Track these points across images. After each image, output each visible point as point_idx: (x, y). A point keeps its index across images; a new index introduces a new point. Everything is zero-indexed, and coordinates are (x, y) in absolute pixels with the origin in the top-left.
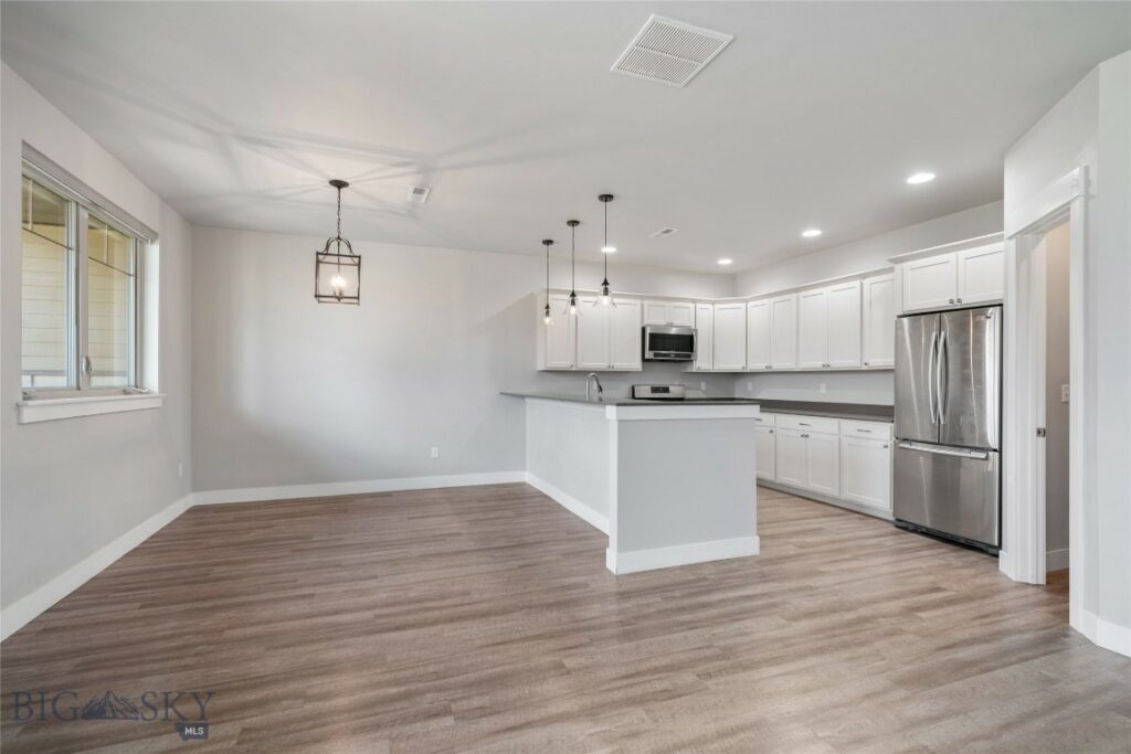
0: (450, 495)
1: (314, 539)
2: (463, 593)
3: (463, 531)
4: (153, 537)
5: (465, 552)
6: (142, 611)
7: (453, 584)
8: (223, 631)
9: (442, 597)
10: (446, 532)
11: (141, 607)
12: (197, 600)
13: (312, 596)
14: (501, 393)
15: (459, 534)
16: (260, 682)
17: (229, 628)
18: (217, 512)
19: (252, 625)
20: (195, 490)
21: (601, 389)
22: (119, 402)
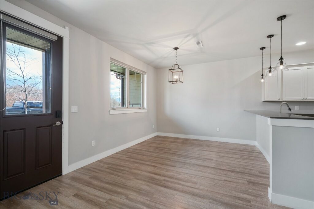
0: (221, 145)
1: (172, 150)
2: (195, 183)
3: (214, 159)
4: (144, 141)
5: (209, 167)
6: (127, 158)
7: (194, 178)
8: (132, 169)
9: (187, 182)
10: (208, 158)
11: (127, 157)
12: (136, 159)
13: (156, 166)
14: (244, 110)
15: (212, 160)
16: (125, 187)
17: (134, 169)
18: (160, 138)
19: (138, 170)
20: (157, 132)
21: (290, 110)
22: (135, 110)
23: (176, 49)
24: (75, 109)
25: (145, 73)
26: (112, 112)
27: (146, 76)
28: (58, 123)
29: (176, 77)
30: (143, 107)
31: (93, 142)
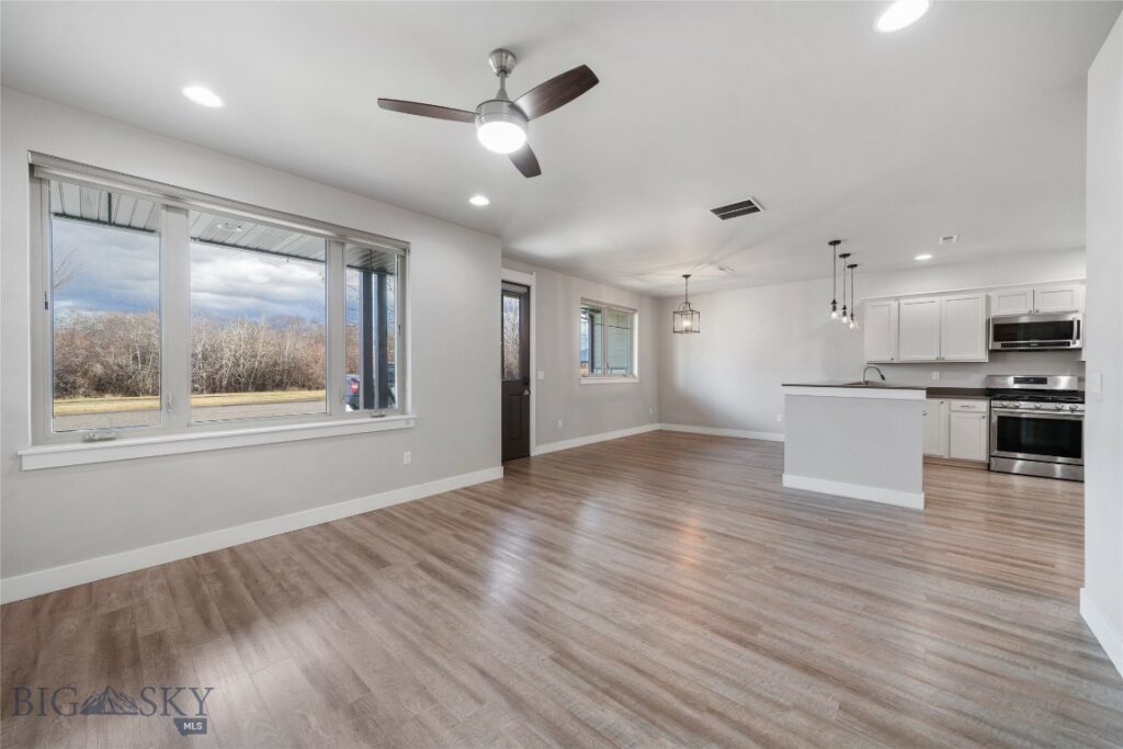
4: (634, 435)
18: (664, 432)
20: (660, 422)
21: (883, 378)
22: (615, 380)
23: (686, 276)
24: (541, 375)
25: (636, 311)
26: (584, 381)
27: (636, 317)
28: (526, 393)
29: (686, 323)
30: (632, 373)
31: (560, 421)
